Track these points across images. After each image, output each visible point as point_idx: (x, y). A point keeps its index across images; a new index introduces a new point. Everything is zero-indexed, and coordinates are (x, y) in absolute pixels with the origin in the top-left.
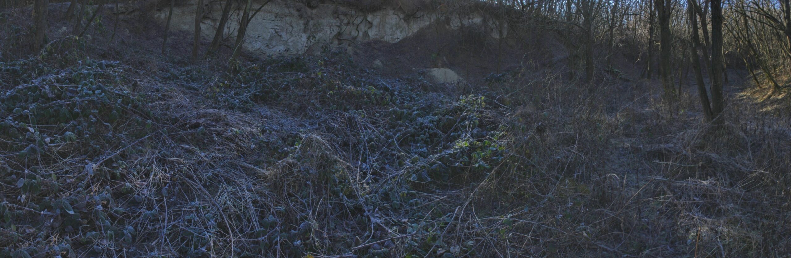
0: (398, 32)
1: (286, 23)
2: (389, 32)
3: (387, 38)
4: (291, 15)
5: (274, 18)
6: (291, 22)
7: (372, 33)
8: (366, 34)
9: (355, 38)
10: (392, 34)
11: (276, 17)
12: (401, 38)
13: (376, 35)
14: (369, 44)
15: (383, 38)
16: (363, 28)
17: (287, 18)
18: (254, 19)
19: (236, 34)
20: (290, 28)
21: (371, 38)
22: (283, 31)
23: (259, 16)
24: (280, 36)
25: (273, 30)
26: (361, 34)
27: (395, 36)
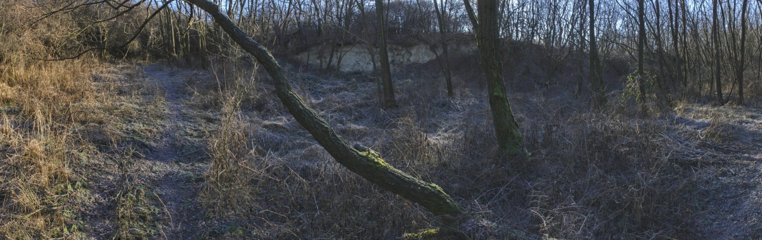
0: (426, 57)
1: (362, 57)
2: (421, 57)
3: (421, 61)
4: (365, 52)
5: (355, 55)
6: (365, 56)
7: (412, 59)
8: (408, 60)
9: (402, 63)
10: (423, 58)
11: (356, 54)
12: (428, 60)
13: (415, 60)
14: (410, 65)
15: (419, 61)
16: (407, 56)
17: (363, 54)
18: (345, 56)
19: (336, 64)
20: (364, 60)
21: (411, 62)
22: (360, 61)
23: (348, 54)
24: (359, 64)
25: (355, 61)
26: (405, 60)
27: (424, 60)
